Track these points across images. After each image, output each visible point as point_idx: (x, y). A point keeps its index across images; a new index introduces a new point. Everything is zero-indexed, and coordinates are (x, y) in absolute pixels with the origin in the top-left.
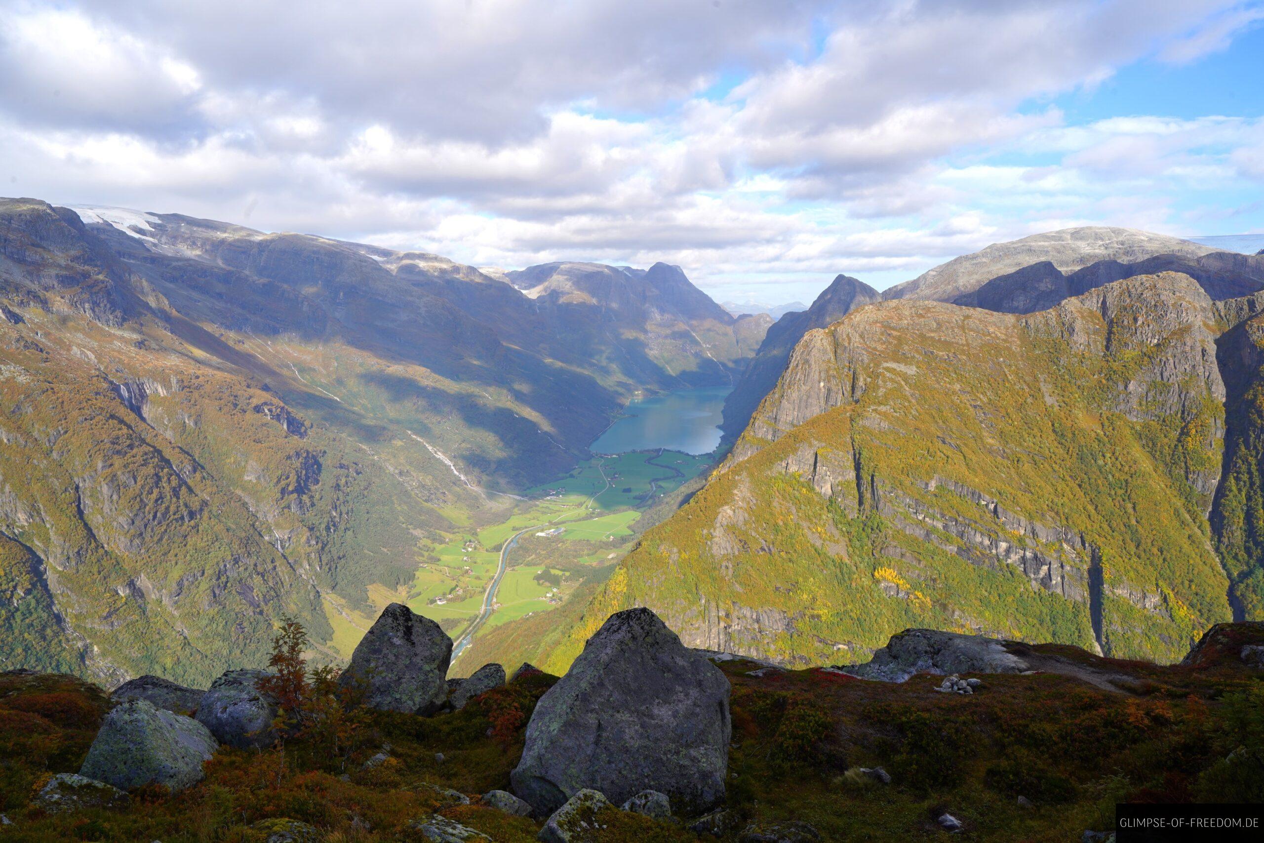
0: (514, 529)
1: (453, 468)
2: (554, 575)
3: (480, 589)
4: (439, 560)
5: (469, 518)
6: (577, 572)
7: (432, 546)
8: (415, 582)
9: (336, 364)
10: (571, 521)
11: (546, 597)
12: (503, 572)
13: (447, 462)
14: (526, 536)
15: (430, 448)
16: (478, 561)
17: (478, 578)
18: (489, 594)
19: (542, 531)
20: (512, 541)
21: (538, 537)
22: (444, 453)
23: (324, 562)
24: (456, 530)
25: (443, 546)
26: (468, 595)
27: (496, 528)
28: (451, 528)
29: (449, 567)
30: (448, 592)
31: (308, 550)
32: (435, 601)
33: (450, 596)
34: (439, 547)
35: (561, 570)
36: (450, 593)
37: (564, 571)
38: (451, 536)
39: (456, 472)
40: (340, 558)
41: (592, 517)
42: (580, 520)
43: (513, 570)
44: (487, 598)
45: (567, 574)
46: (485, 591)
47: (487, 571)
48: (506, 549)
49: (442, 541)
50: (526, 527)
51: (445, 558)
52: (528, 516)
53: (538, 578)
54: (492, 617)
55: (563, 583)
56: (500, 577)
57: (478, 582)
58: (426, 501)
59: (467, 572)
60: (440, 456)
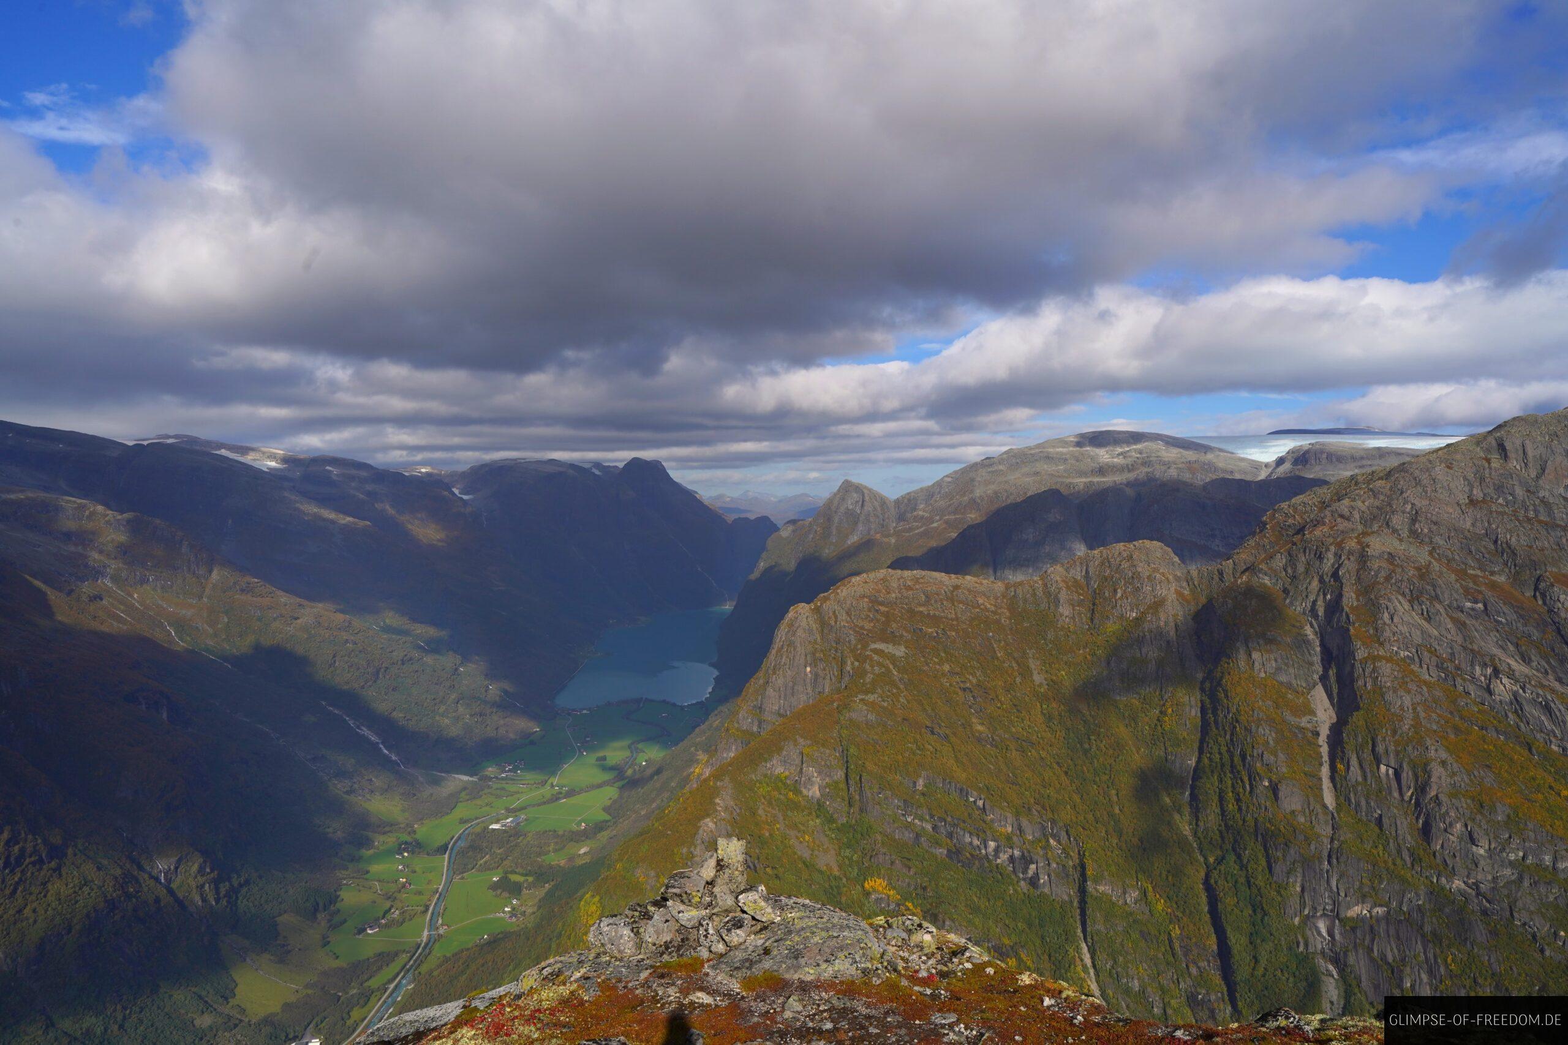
0: (463, 821)
1: (381, 746)
2: (514, 882)
3: (422, 909)
4: (368, 872)
5: (403, 811)
6: (541, 875)
7: (359, 854)
8: (338, 905)
9: (226, 620)
10: (534, 806)
11: (504, 912)
12: (450, 882)
13: (374, 738)
14: (478, 829)
15: (351, 723)
16: (417, 869)
17: (420, 893)
18: (433, 914)
19: (497, 822)
20: (459, 838)
21: (494, 830)
22: (369, 728)
23: (223, 892)
24: (387, 829)
25: (371, 852)
26: (408, 917)
27: (439, 821)
28: (381, 826)
29: (379, 881)
30: (381, 914)
31: (200, 880)
32: (365, 930)
33: (383, 921)
34: (366, 854)
35: (522, 875)
36: (383, 917)
37: (526, 875)
38: (381, 838)
39: (386, 751)
40: (241, 886)
41: (558, 799)
42: (545, 803)
43: (462, 878)
44: (431, 920)
45: (530, 879)
46: (427, 908)
47: (429, 882)
48: (452, 849)
49: (369, 845)
50: (477, 818)
51: (375, 869)
52: (479, 802)
53: (494, 887)
54: (437, 945)
55: (525, 891)
56: (447, 889)
57: (419, 898)
58: (348, 793)
59: (404, 886)
60: (364, 731)
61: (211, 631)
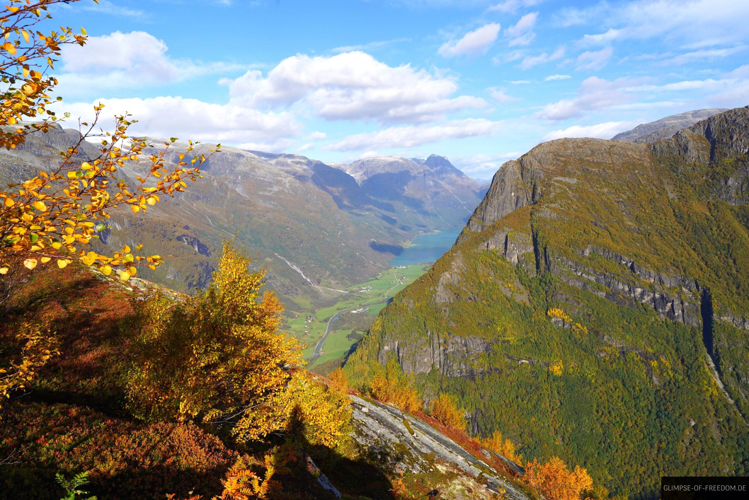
0: (338, 309)
1: (302, 275)
2: (359, 334)
3: (313, 344)
4: (290, 327)
5: (311, 304)
7: (286, 319)
9: (233, 216)
10: (374, 304)
12: (328, 333)
13: (299, 271)
14: (345, 313)
15: (288, 263)
16: (314, 328)
17: (312, 337)
18: (317, 347)
19: (355, 310)
20: (336, 316)
21: (352, 313)
22: (297, 266)
24: (302, 310)
25: (293, 319)
27: (327, 309)
28: (299, 309)
29: (295, 331)
34: (290, 320)
35: (363, 331)
38: (299, 314)
39: (304, 277)
42: (379, 303)
43: (335, 332)
44: (317, 349)
46: (316, 344)
47: (319, 333)
48: (332, 320)
49: (293, 317)
50: (345, 308)
51: (293, 326)
52: (348, 302)
53: (349, 336)
54: (318, 360)
56: (326, 337)
57: (312, 339)
58: (285, 294)
59: (306, 334)
60: (295, 267)
61: (226, 221)
